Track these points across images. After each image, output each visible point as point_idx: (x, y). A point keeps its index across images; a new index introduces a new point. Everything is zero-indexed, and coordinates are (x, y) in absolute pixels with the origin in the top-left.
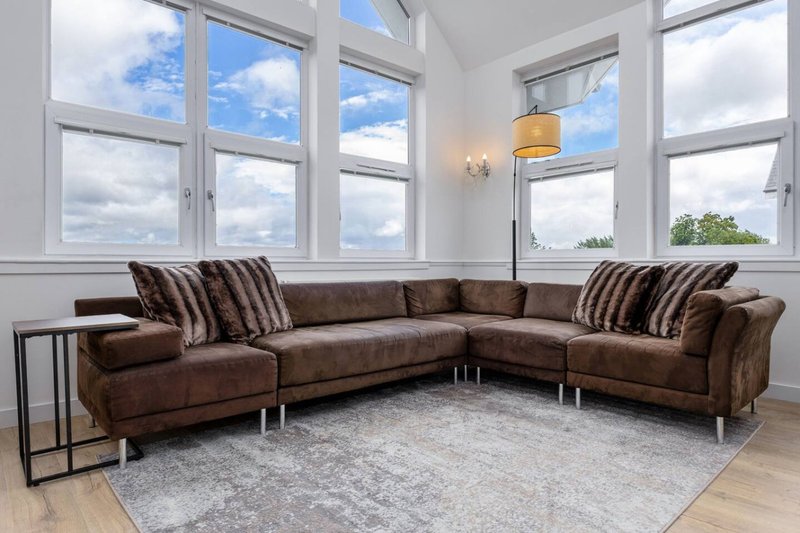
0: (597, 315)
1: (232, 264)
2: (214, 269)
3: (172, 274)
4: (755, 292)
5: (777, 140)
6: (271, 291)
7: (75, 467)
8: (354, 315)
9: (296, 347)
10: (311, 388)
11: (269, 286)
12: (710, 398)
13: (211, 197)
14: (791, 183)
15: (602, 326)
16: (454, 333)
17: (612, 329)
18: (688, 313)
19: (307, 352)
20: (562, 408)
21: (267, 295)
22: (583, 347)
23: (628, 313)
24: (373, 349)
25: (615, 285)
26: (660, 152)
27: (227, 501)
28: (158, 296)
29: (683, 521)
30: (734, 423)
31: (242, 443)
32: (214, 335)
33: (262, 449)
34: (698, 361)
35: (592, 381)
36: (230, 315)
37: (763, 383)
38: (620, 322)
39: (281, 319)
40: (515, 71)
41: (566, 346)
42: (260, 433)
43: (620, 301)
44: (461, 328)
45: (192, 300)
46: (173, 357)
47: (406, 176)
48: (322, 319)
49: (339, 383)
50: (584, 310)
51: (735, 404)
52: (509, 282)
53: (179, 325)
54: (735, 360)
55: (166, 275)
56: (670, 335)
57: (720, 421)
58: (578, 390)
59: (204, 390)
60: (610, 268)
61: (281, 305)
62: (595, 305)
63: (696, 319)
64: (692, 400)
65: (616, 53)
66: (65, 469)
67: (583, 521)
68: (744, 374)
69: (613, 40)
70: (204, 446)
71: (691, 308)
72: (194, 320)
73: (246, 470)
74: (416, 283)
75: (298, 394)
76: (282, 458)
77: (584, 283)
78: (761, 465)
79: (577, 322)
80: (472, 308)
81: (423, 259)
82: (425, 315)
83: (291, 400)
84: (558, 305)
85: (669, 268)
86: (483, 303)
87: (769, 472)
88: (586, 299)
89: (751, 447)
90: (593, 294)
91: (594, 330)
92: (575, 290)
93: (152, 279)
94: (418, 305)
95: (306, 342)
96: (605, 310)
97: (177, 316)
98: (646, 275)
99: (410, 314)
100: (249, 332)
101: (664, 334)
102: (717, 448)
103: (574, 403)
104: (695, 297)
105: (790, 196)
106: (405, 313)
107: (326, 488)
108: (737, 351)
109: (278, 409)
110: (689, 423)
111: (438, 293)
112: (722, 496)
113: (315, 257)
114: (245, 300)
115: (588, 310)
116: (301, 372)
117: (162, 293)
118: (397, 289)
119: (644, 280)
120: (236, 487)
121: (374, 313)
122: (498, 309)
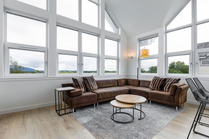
0: (154, 87)
1: (88, 77)
2: (85, 79)
3: (79, 80)
4: (184, 84)
5: (189, 54)
6: (94, 82)
7: (66, 113)
8: (108, 86)
9: (100, 93)
10: (102, 100)
11: (94, 81)
12: (175, 103)
13: (82, 64)
14: (192, 62)
15: (155, 89)
16: (127, 90)
17: (157, 90)
18: (171, 88)
19: (102, 94)
20: (147, 104)
21: (94, 83)
22: (151, 93)
23: (160, 87)
24: (113, 93)
25: (157, 81)
26: (166, 55)
27: (92, 119)
28: (77, 84)
29: (169, 125)
30: (179, 108)
31: (92, 109)
32: (85, 90)
33: (95, 111)
34: (173, 97)
35: (153, 99)
36: (88, 87)
37: (185, 100)
38: (158, 88)
39: (96, 87)
40: (138, 39)
41: (148, 93)
42: (94, 108)
43: (158, 84)
44: (128, 88)
45: (82, 84)
46: (81, 95)
47: (117, 59)
48: (103, 87)
49: (107, 99)
50: (151, 86)
51: (180, 104)
52: (137, 80)
53: (80, 89)
54: (179, 97)
55: (78, 80)
56: (168, 91)
57: (177, 107)
58: (150, 101)
59: (86, 100)
60: (156, 78)
61: (96, 85)
62: (154, 85)
63: (172, 89)
64: (172, 104)
65: (158, 36)
66: (64, 113)
67: (152, 124)
68: (181, 99)
69: (157, 34)
70: (85, 110)
71: (171, 87)
72: (82, 88)
73: (94, 114)
74: (119, 80)
75: (100, 101)
76: (99, 112)
77: (151, 81)
78: (184, 116)
79: (150, 88)
80: (130, 84)
81: (120, 75)
82: (121, 86)
83: (99, 102)
84: (146, 84)
85: (168, 79)
86: (132, 83)
87: (185, 117)
88: (152, 84)
89: (183, 112)
90: (153, 83)
91: (153, 90)
92: (150, 82)
93: (76, 81)
94: (120, 84)
95: (102, 92)
96: (155, 86)
97: (80, 87)
98: (163, 80)
99: (118, 86)
100: (91, 90)
101: (167, 91)
102: (176, 112)
103: (150, 103)
104: (172, 85)
105: (191, 65)
106: (117, 85)
107: (108, 117)
108: (180, 95)
109: (97, 104)
110: (171, 108)
111: (123, 81)
112: (176, 121)
113: (100, 75)
114: (90, 84)
115: (152, 86)
116: (101, 97)
117: (77, 83)
118: (116, 81)
119: (163, 81)
120: (93, 117)
121: (112, 85)
122: (135, 85)
